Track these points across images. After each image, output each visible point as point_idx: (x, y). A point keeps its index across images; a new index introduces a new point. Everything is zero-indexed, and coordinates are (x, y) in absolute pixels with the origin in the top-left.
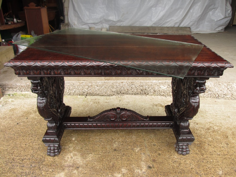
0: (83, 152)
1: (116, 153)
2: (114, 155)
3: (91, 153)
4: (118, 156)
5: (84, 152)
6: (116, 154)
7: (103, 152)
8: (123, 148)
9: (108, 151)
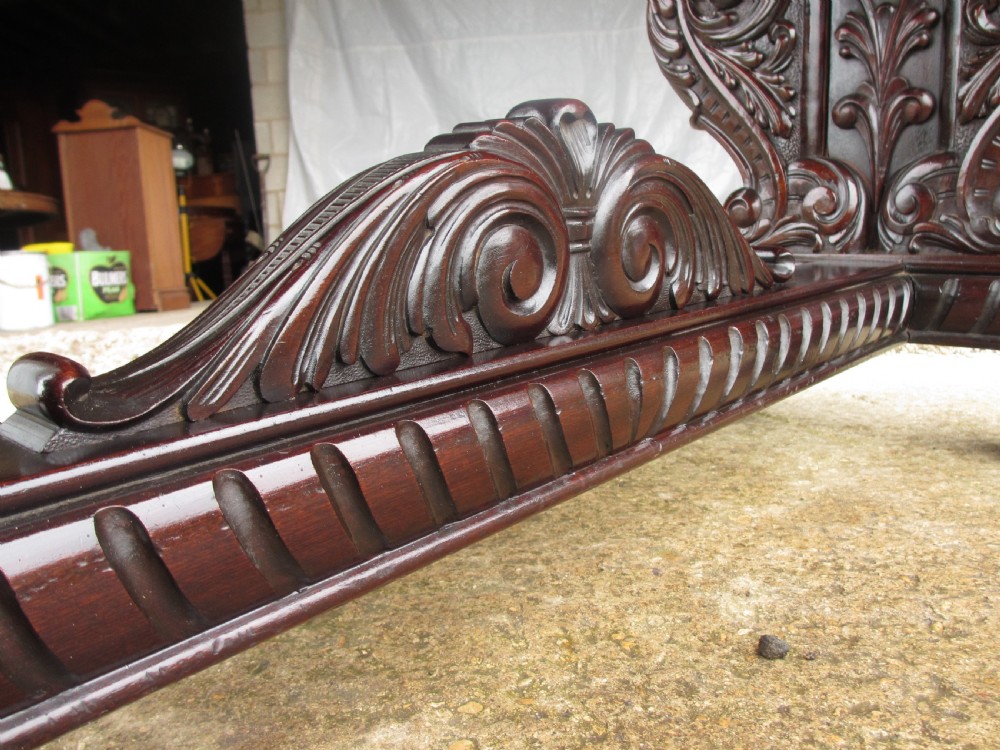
0: (271, 703)
1: (802, 679)
2: (785, 711)
3: (403, 716)
4: (859, 711)
5: (292, 699)
6: (813, 694)
7: (598, 682)
8: (874, 625)
9: (660, 668)
